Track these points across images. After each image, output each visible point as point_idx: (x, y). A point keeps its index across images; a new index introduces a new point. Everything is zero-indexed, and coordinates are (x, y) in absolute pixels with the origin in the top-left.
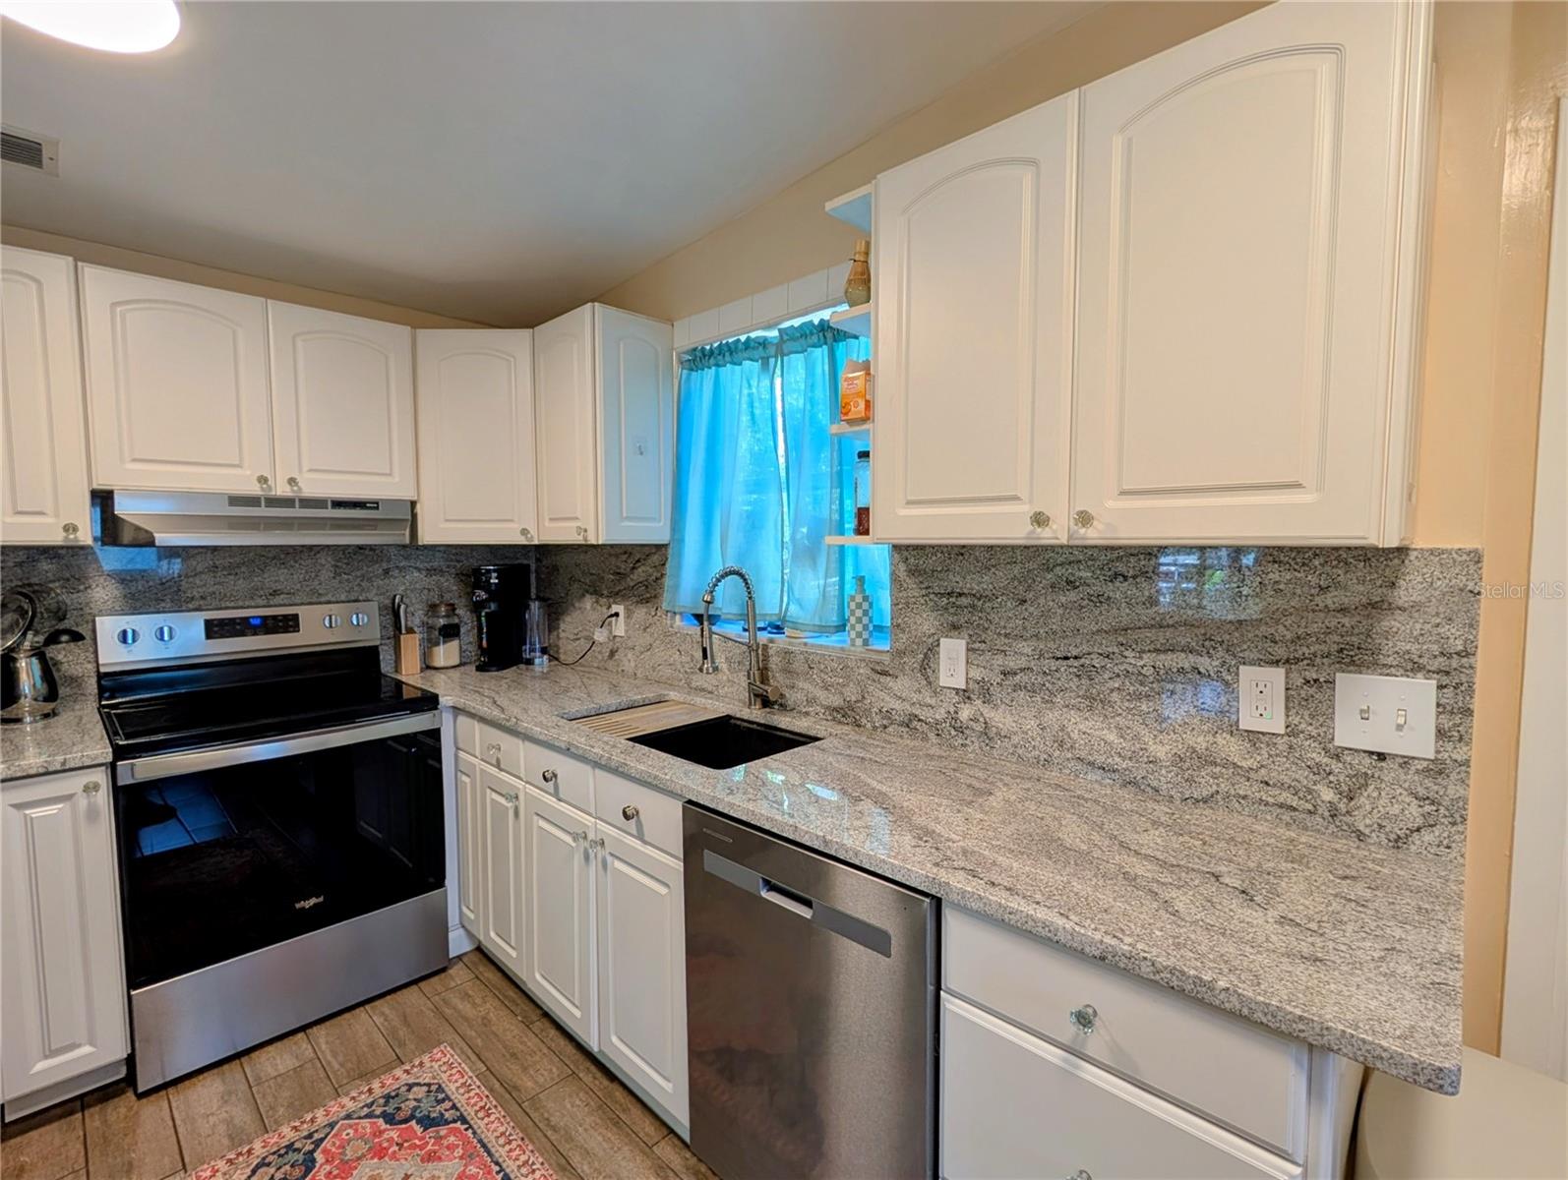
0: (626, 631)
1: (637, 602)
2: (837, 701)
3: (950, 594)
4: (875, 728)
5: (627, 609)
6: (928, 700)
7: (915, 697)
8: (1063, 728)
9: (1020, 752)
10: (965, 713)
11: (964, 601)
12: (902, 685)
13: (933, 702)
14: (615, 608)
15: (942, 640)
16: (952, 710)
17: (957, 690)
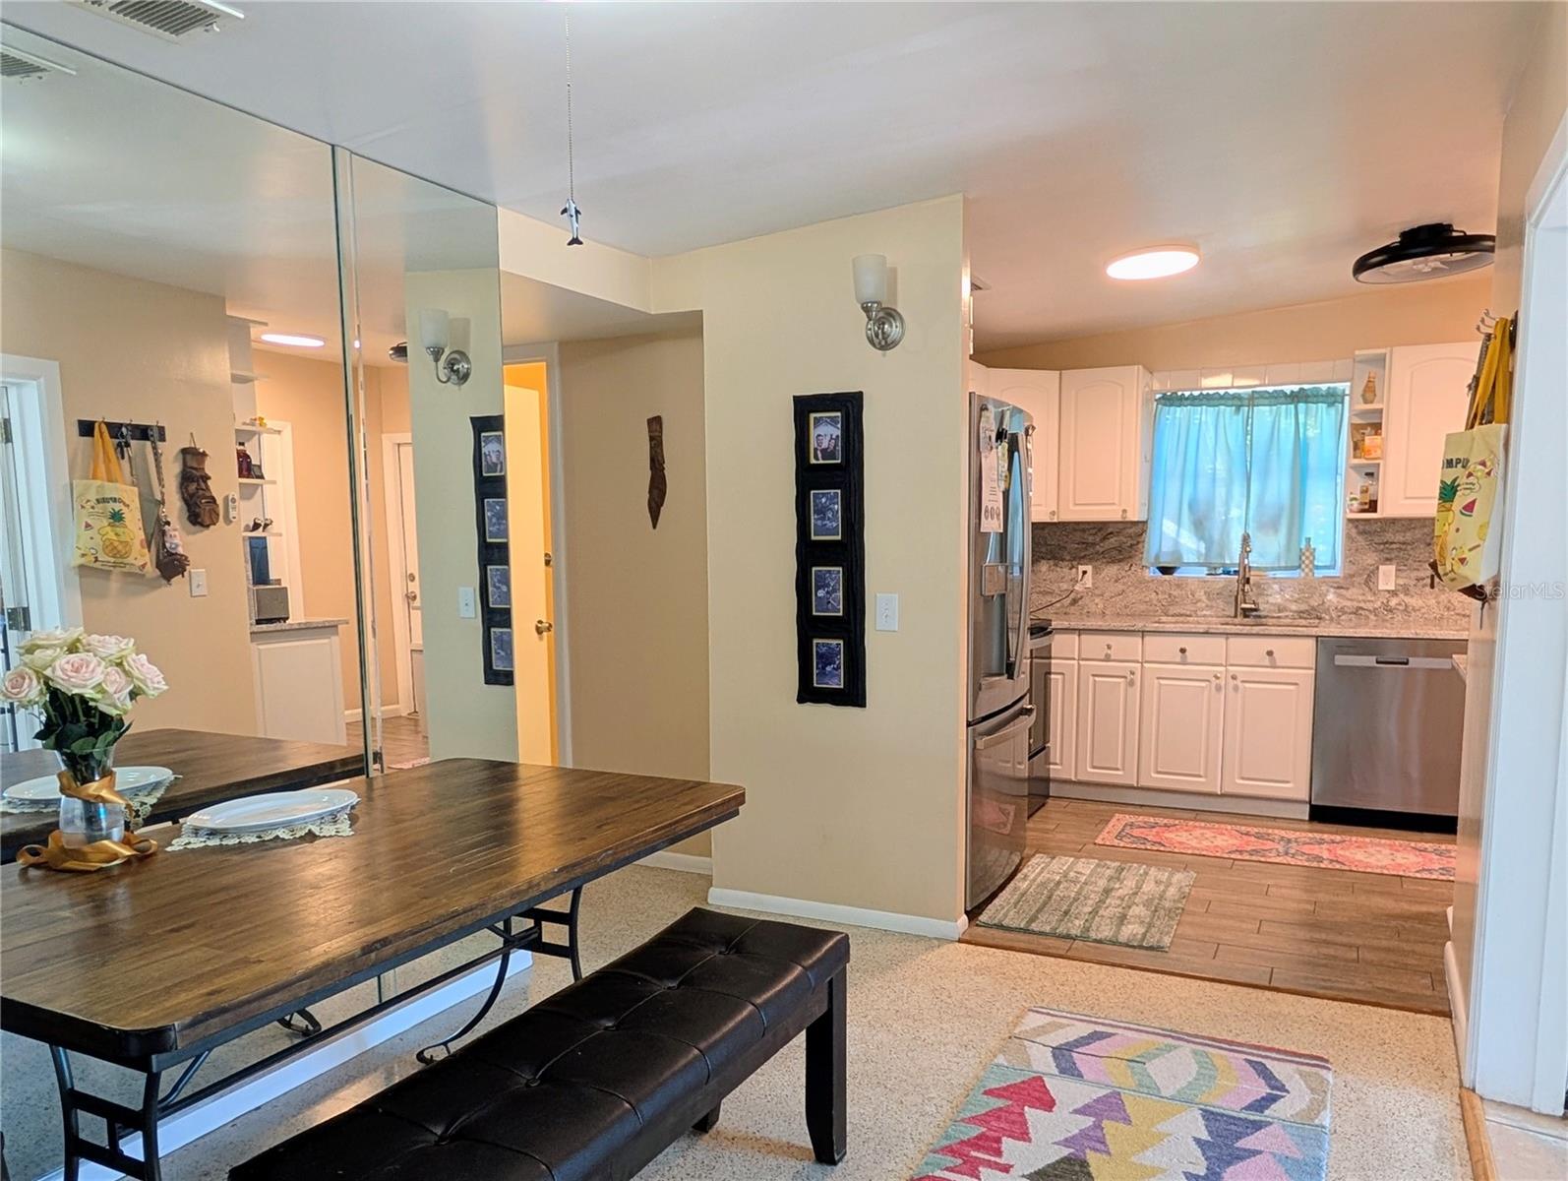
0: (1093, 584)
1: (1108, 562)
2: (1304, 607)
3: (1386, 543)
4: (1332, 619)
5: (1095, 568)
6: (1369, 598)
7: (1361, 598)
8: (1449, 601)
9: (1426, 616)
10: (1393, 602)
11: (1394, 546)
12: (1353, 592)
13: (1373, 599)
14: (1082, 568)
15: (1381, 567)
16: (1385, 601)
17: (1388, 591)
